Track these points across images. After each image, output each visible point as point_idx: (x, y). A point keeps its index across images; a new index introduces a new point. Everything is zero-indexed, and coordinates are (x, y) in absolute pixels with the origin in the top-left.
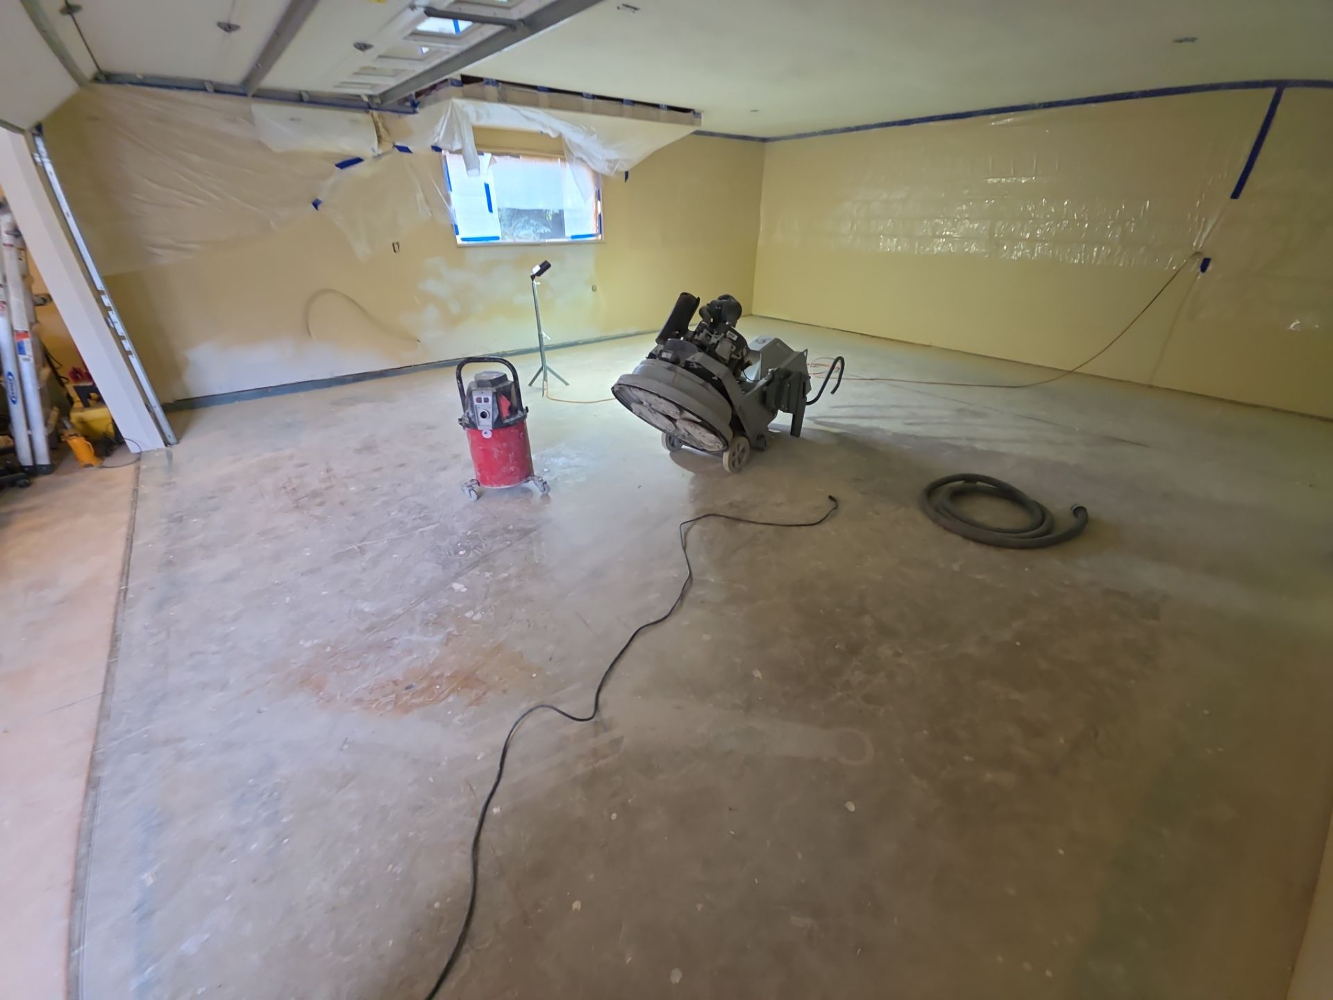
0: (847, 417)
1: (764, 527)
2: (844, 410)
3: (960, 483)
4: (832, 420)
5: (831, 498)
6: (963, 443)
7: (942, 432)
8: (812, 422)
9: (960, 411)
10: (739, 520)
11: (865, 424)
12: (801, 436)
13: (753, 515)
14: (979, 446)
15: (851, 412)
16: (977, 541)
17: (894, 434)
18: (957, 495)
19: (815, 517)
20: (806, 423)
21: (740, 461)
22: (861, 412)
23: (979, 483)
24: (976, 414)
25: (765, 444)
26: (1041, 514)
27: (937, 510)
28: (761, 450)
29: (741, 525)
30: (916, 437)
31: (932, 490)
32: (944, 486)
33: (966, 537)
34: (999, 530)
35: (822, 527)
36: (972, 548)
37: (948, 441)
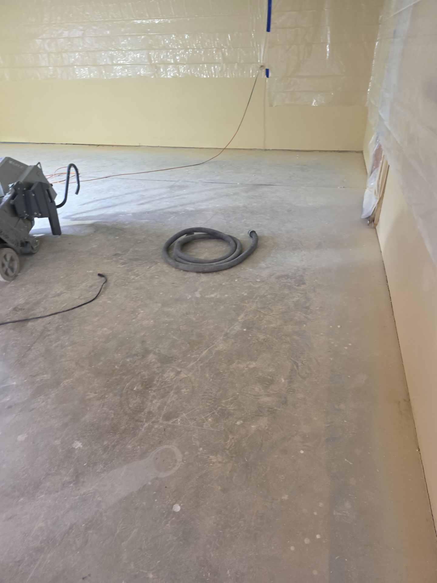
0: (95, 210)
1: (51, 317)
2: (91, 205)
3: (184, 236)
4: (84, 215)
5: (100, 275)
6: (179, 209)
7: (164, 204)
8: (68, 220)
9: (171, 187)
10: (26, 320)
11: (111, 211)
12: (62, 233)
13: (39, 311)
14: (189, 208)
15: (98, 205)
16: (204, 272)
17: (133, 214)
18: (185, 245)
19: (91, 295)
20: (63, 222)
21: (12, 269)
22: (105, 204)
23: (195, 233)
24: (181, 187)
25: (32, 248)
26: (234, 242)
27: (176, 260)
28: (30, 254)
29: (30, 324)
30: (148, 212)
31: (168, 248)
32: (175, 242)
33: (198, 272)
34: (215, 261)
35: (99, 301)
36: (204, 278)
37: (170, 210)
